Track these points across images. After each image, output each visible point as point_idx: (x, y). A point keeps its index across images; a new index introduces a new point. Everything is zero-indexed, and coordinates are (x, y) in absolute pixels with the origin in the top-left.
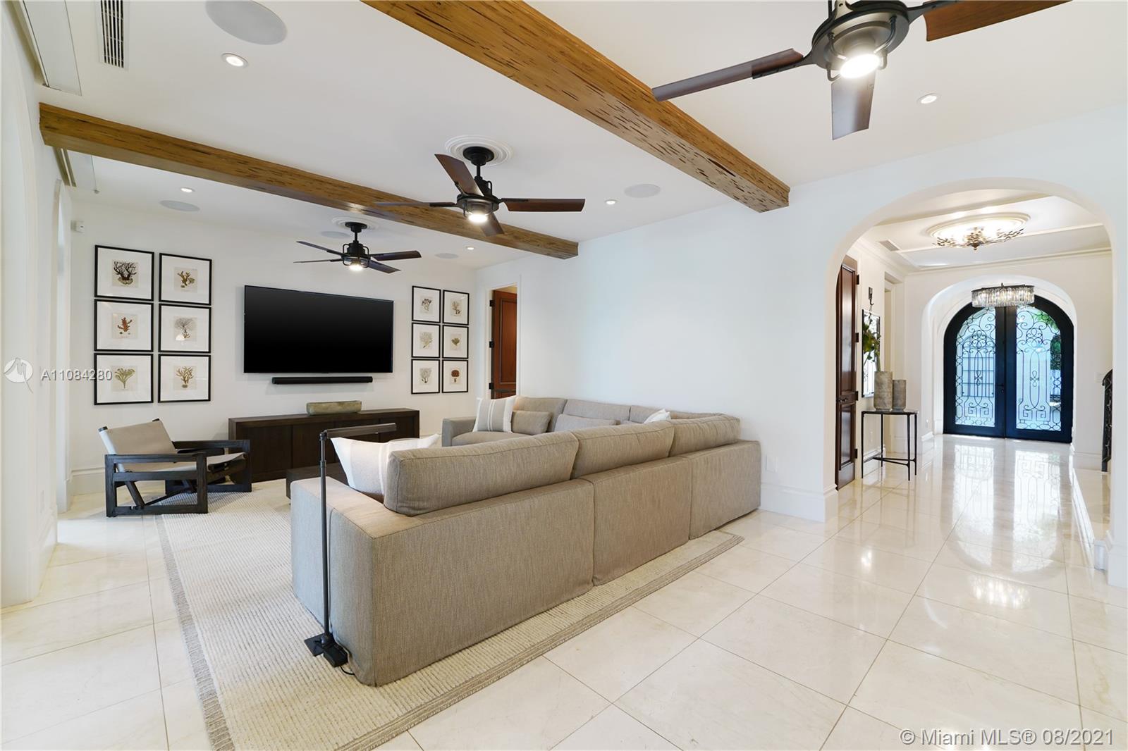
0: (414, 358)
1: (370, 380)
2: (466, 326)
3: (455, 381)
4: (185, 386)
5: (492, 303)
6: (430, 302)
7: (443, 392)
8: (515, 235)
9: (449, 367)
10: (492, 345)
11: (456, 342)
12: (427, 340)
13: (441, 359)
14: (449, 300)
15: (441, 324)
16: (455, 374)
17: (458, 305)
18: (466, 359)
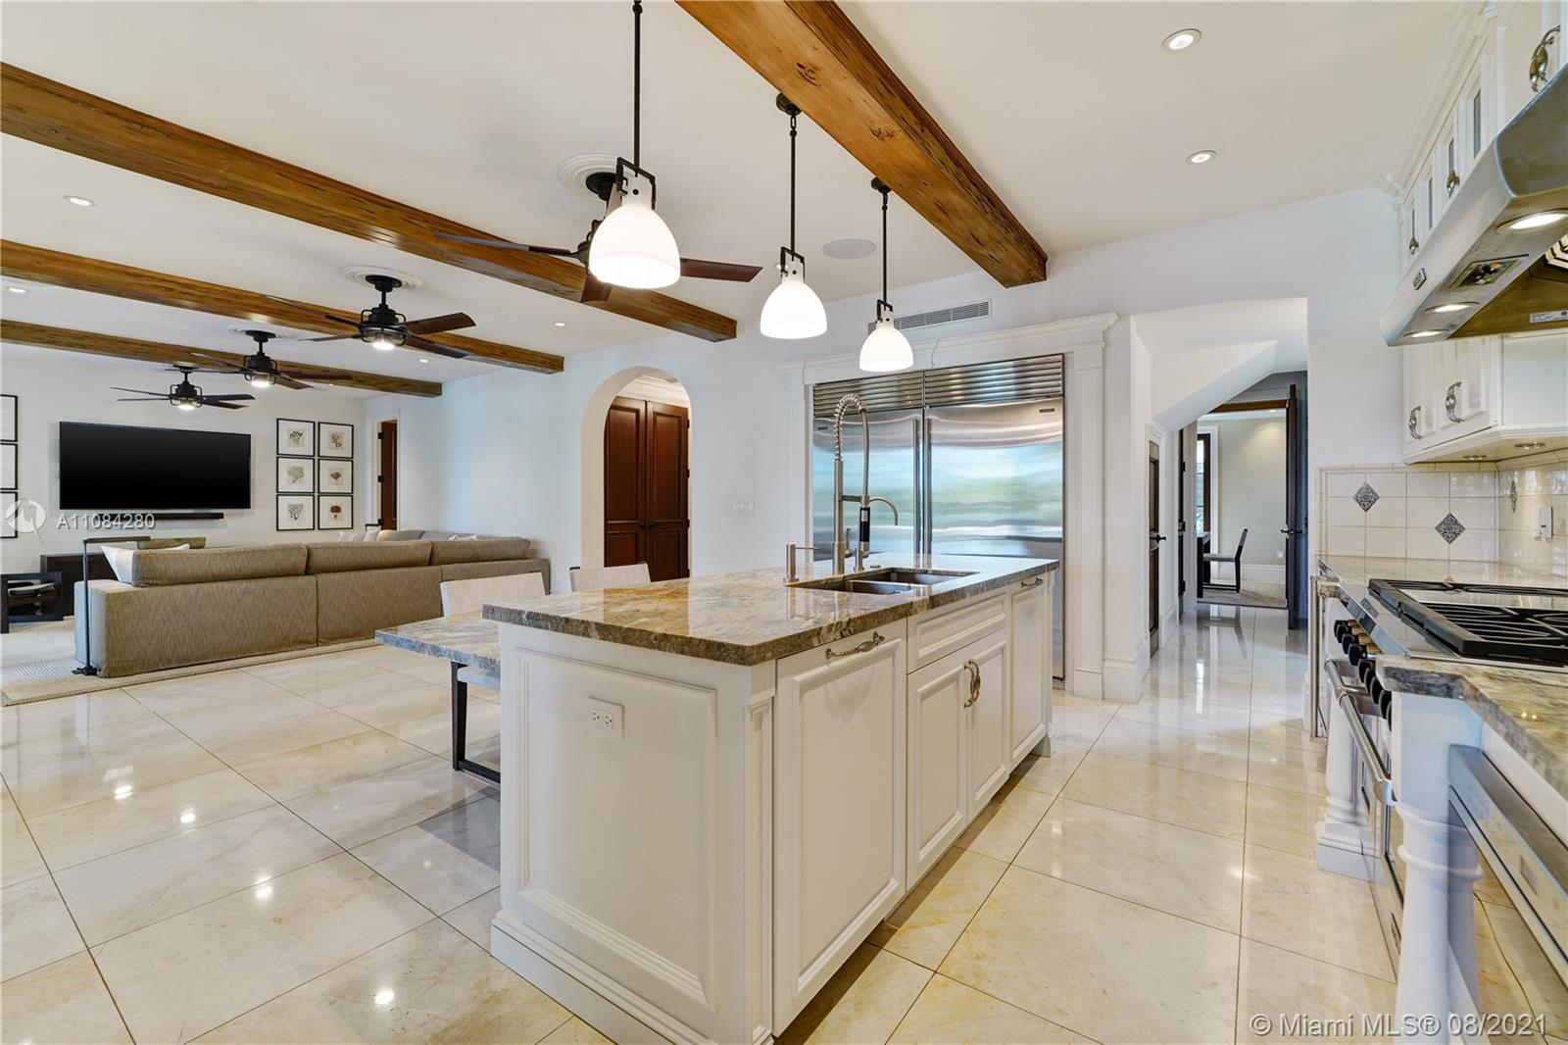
0: (279, 494)
1: (221, 516)
2: (350, 459)
3: (336, 517)
5: (380, 436)
6: (301, 435)
7: (319, 529)
8: (359, 378)
9: (327, 502)
10: (380, 479)
11: (337, 476)
12: (297, 474)
13: (316, 494)
14: (326, 432)
15: (316, 457)
16: (336, 509)
17: (338, 437)
18: (350, 495)
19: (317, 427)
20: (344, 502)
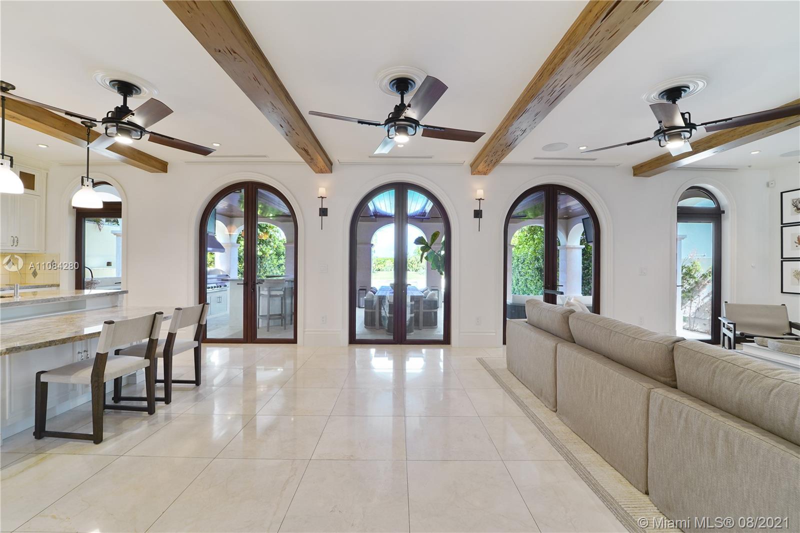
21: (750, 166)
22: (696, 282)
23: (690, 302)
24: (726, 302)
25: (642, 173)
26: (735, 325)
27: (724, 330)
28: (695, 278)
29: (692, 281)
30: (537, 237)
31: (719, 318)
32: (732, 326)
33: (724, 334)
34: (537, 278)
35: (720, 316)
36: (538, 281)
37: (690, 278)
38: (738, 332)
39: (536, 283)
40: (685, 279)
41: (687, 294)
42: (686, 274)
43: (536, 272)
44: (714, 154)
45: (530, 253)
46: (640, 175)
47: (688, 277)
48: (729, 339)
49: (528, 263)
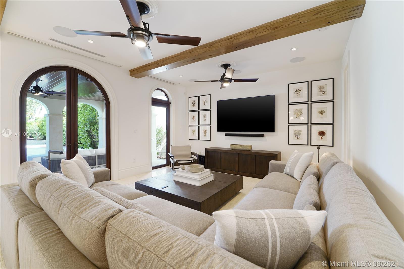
0: (289, 124)
1: (262, 136)
2: (331, 101)
3: (322, 138)
4: (205, 136)
6: (300, 91)
7: (311, 145)
9: (316, 130)
11: (322, 113)
12: (298, 113)
13: (310, 124)
14: (315, 86)
15: (310, 102)
16: (322, 134)
17: (324, 87)
18: (332, 124)
19: (310, 84)
20: (328, 129)
21: (179, 84)
22: (162, 136)
23: (160, 145)
24: (171, 146)
25: (134, 74)
26: (174, 157)
27: (171, 159)
28: (162, 134)
29: (161, 136)
30: (86, 111)
31: (169, 154)
32: (173, 157)
33: (170, 161)
34: (86, 137)
35: (169, 153)
36: (87, 138)
37: (160, 134)
38: (175, 160)
39: (86, 140)
40: (158, 135)
41: (159, 142)
42: (158, 132)
43: (86, 133)
44: (165, 70)
45: (81, 121)
46: (133, 75)
47: (159, 134)
48: (172, 164)
49: (80, 127)
